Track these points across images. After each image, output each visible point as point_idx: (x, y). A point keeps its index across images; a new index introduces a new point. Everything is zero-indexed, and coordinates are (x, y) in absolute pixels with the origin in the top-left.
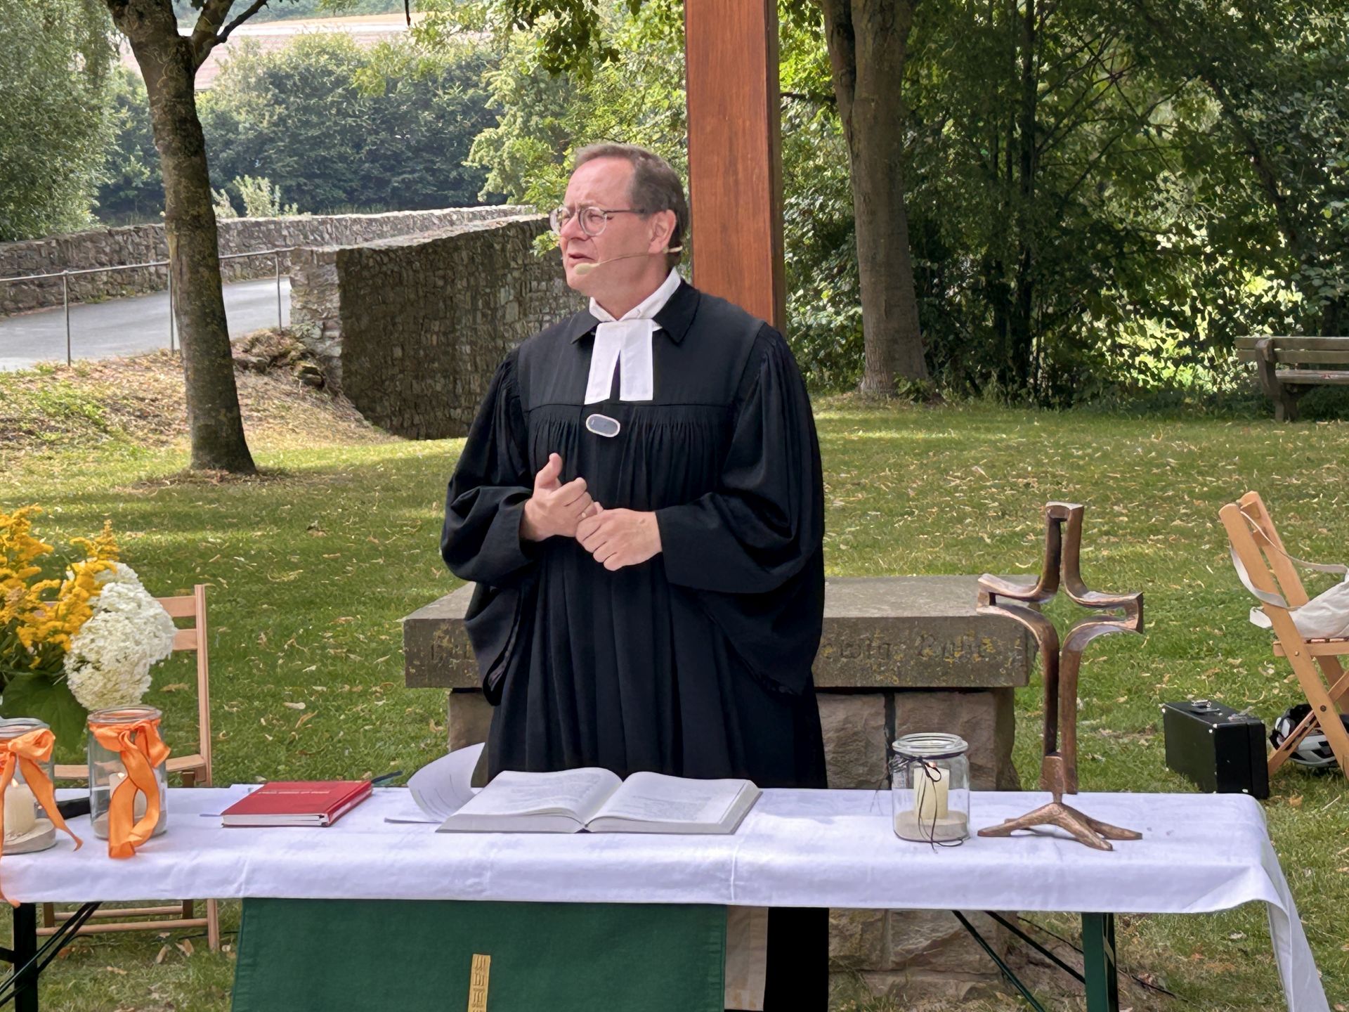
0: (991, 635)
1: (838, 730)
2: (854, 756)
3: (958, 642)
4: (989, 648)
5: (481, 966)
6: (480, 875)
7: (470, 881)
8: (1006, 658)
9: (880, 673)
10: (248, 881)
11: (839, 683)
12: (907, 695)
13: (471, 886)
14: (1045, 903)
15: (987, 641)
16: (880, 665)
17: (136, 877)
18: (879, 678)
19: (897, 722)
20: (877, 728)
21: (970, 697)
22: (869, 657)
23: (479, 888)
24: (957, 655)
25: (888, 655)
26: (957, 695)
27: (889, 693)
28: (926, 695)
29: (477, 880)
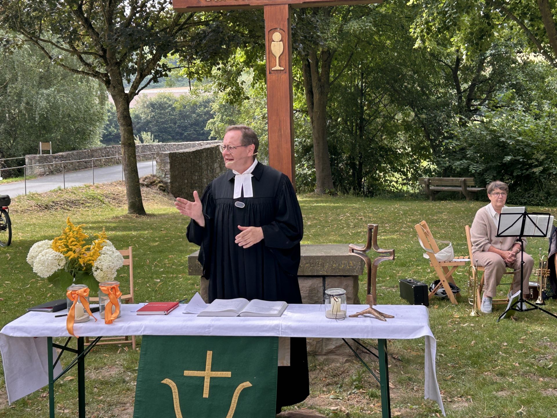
0: (352, 261)
1: (309, 287)
2: (314, 294)
3: (343, 263)
4: (352, 264)
5: (209, 354)
6: (209, 328)
8: (356, 267)
9: (321, 271)
10: (144, 330)
11: (310, 274)
12: (329, 277)
14: (368, 336)
16: (321, 269)
17: (113, 329)
18: (321, 273)
19: (326, 285)
20: (321, 287)
21: (346, 278)
22: (318, 267)
23: (210, 332)
24: (343, 266)
25: (323, 266)
26: (343, 277)
27: (324, 277)
28: (334, 277)
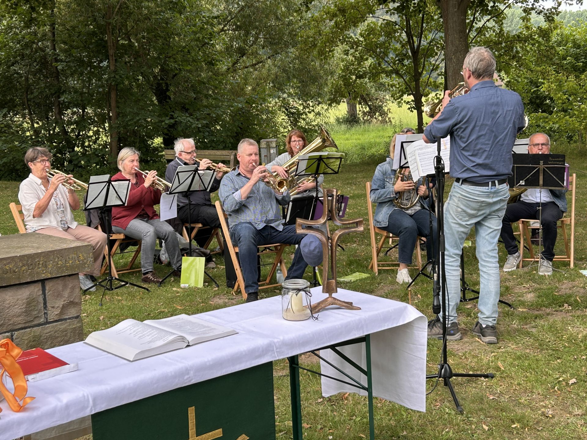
0: (82, 253)
1: (27, 299)
2: (33, 308)
3: (71, 257)
4: (82, 258)
5: (192, 412)
7: (186, 377)
8: (87, 261)
9: (44, 273)
10: (95, 405)
11: (29, 280)
12: (50, 280)
13: (187, 379)
15: (80, 255)
16: (43, 271)
18: (43, 275)
19: (47, 292)
20: (39, 295)
21: (71, 277)
22: (39, 268)
23: (190, 379)
24: (70, 262)
25: (46, 266)
26: (67, 278)
27: (43, 282)
28: (57, 279)
29: (188, 376)
